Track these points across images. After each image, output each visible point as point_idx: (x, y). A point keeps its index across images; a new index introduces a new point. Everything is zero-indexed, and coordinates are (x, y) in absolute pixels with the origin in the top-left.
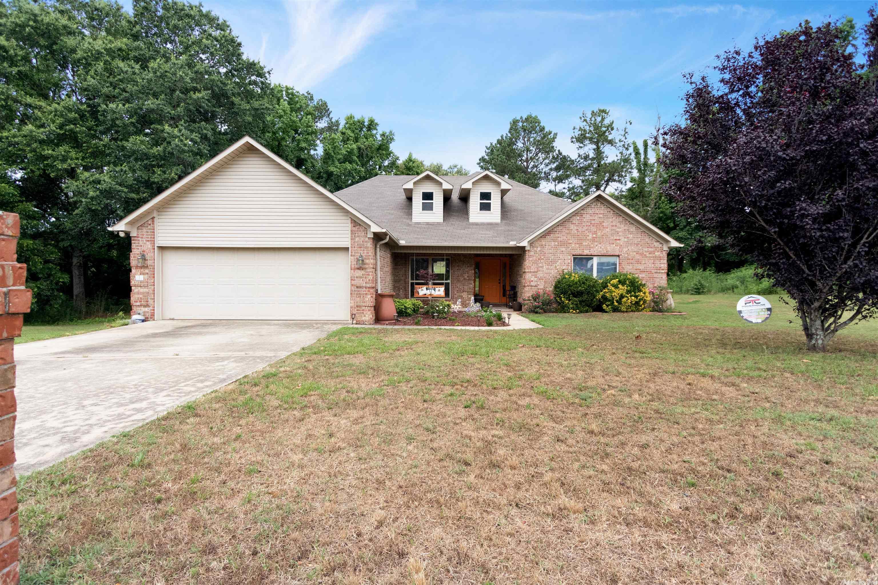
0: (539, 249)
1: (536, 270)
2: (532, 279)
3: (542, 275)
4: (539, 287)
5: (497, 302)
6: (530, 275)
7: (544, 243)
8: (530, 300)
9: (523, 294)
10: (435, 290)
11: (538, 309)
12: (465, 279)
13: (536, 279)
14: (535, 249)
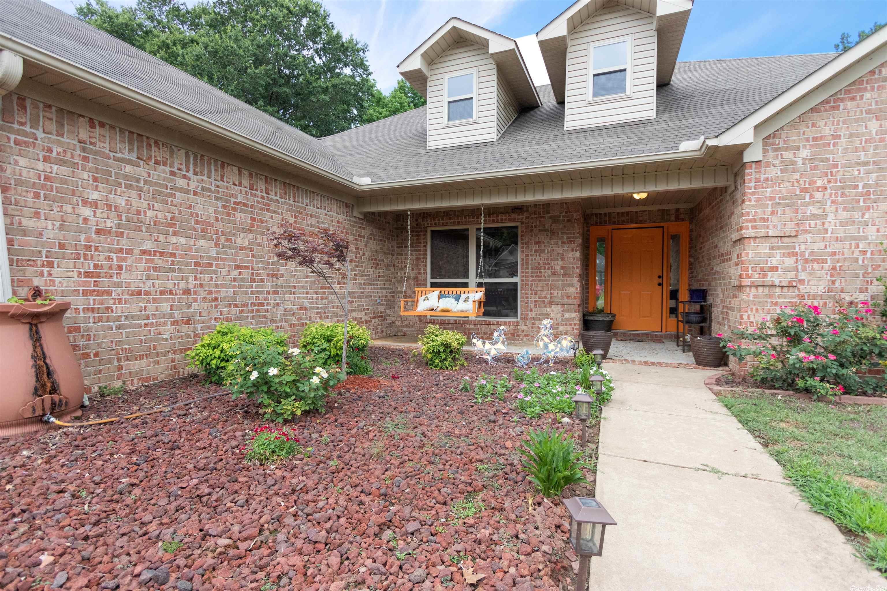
0: (805, 153)
1: (790, 229)
2: (774, 262)
3: (819, 247)
4: (804, 289)
5: (654, 327)
6: (764, 247)
7: (827, 131)
8: (765, 337)
9: (733, 315)
10: (457, 299)
11: (814, 382)
12: (554, 273)
13: (789, 262)
14: (788, 155)
